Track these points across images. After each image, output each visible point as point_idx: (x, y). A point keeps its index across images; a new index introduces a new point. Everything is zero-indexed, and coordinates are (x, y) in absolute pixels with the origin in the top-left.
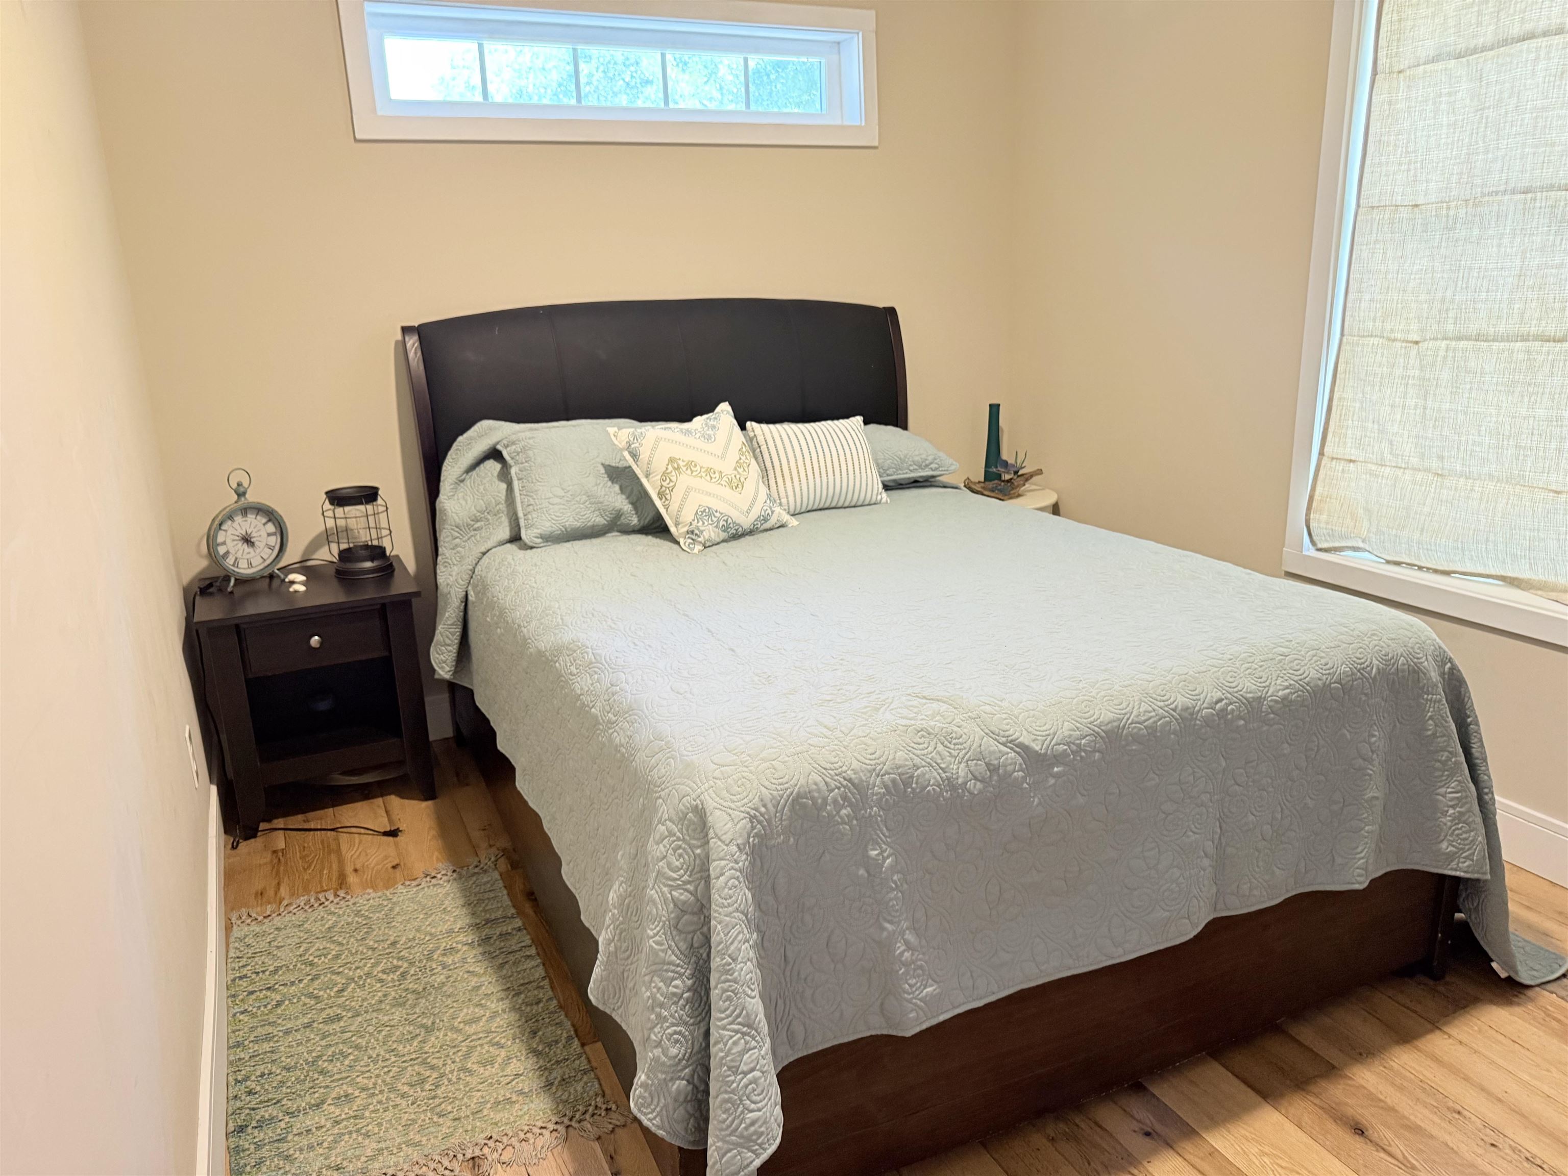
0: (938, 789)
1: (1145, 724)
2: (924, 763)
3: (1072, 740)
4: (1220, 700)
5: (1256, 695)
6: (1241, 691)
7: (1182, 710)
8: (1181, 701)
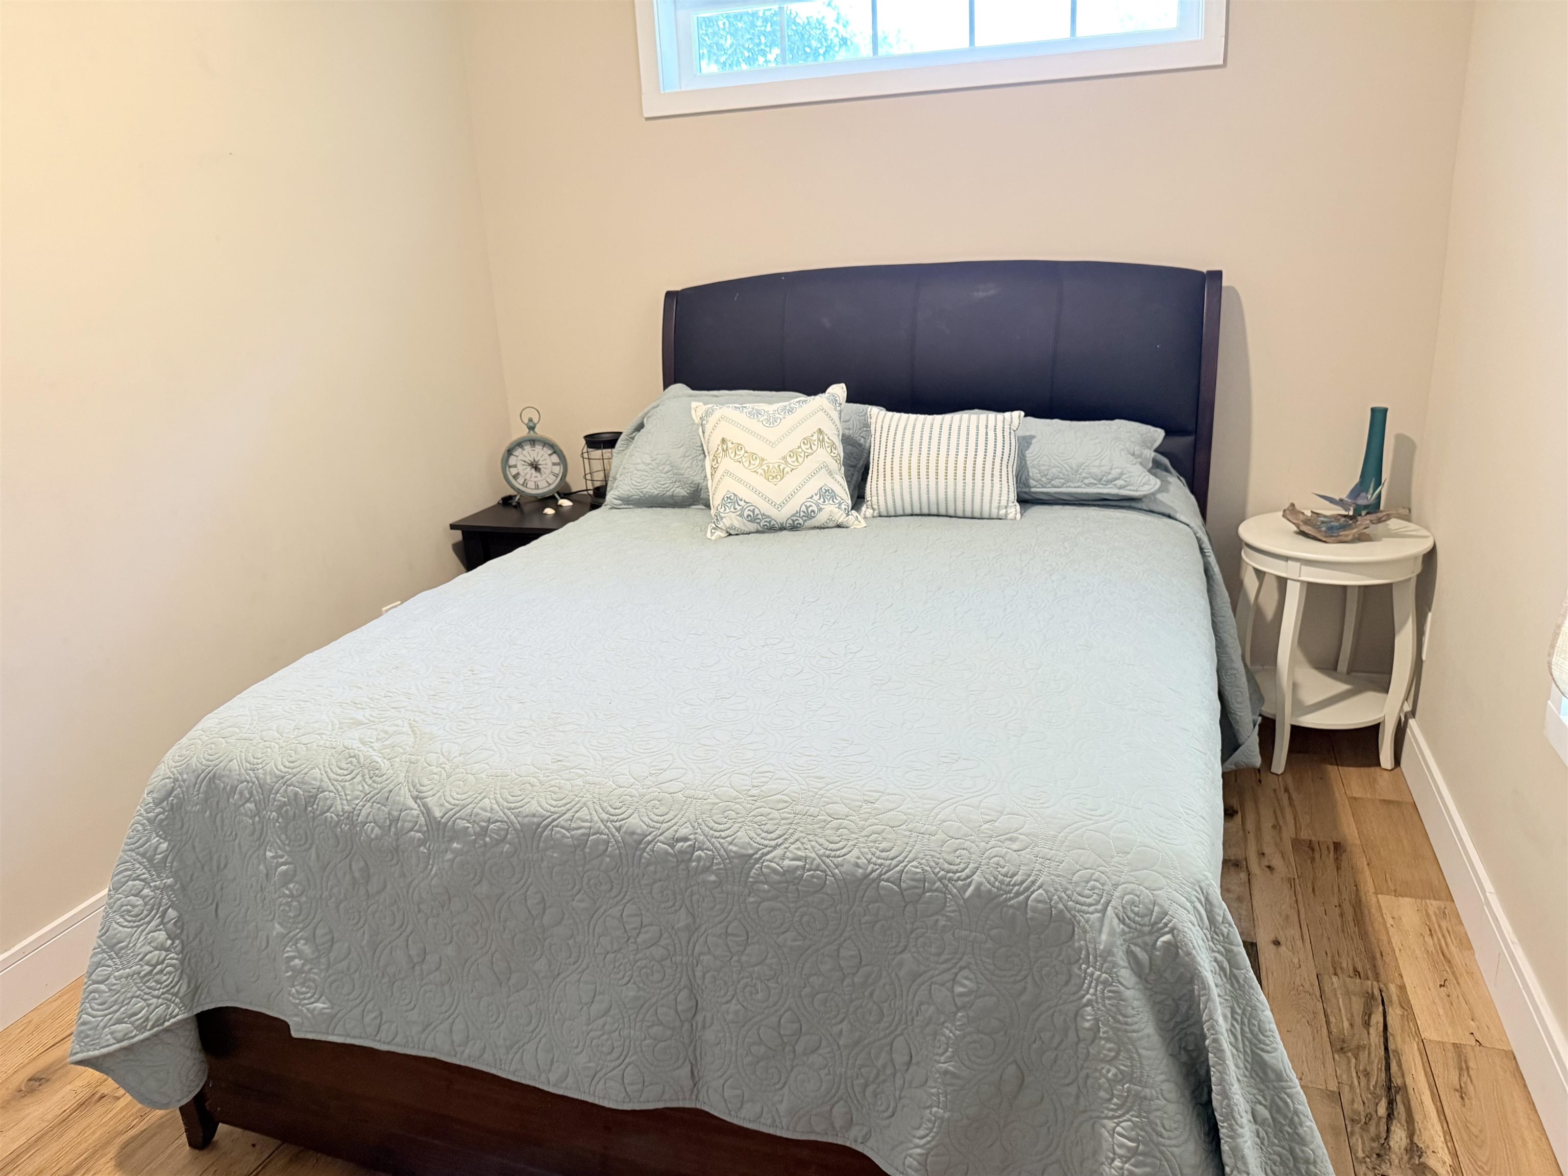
0: (336, 818)
1: (573, 833)
2: (332, 788)
3: (477, 820)
4: (685, 839)
5: (744, 851)
6: (724, 838)
7: (625, 832)
8: (635, 822)
